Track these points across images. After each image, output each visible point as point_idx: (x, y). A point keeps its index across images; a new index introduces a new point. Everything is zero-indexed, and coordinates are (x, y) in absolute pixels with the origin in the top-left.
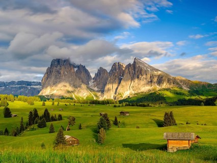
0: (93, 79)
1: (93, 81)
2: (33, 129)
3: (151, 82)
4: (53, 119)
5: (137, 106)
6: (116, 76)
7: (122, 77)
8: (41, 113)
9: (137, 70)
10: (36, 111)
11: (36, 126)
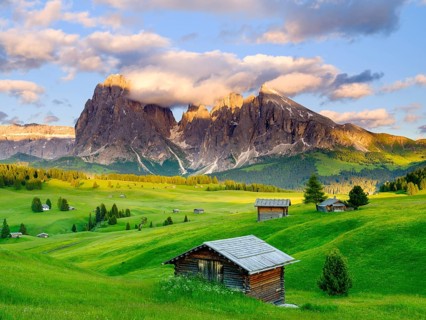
0: (179, 124)
1: (177, 127)
2: (104, 226)
3: (293, 134)
4: (122, 215)
5: (245, 189)
6: (223, 121)
7: (236, 124)
8: (109, 209)
9: (265, 109)
10: (103, 206)
11: (106, 223)
